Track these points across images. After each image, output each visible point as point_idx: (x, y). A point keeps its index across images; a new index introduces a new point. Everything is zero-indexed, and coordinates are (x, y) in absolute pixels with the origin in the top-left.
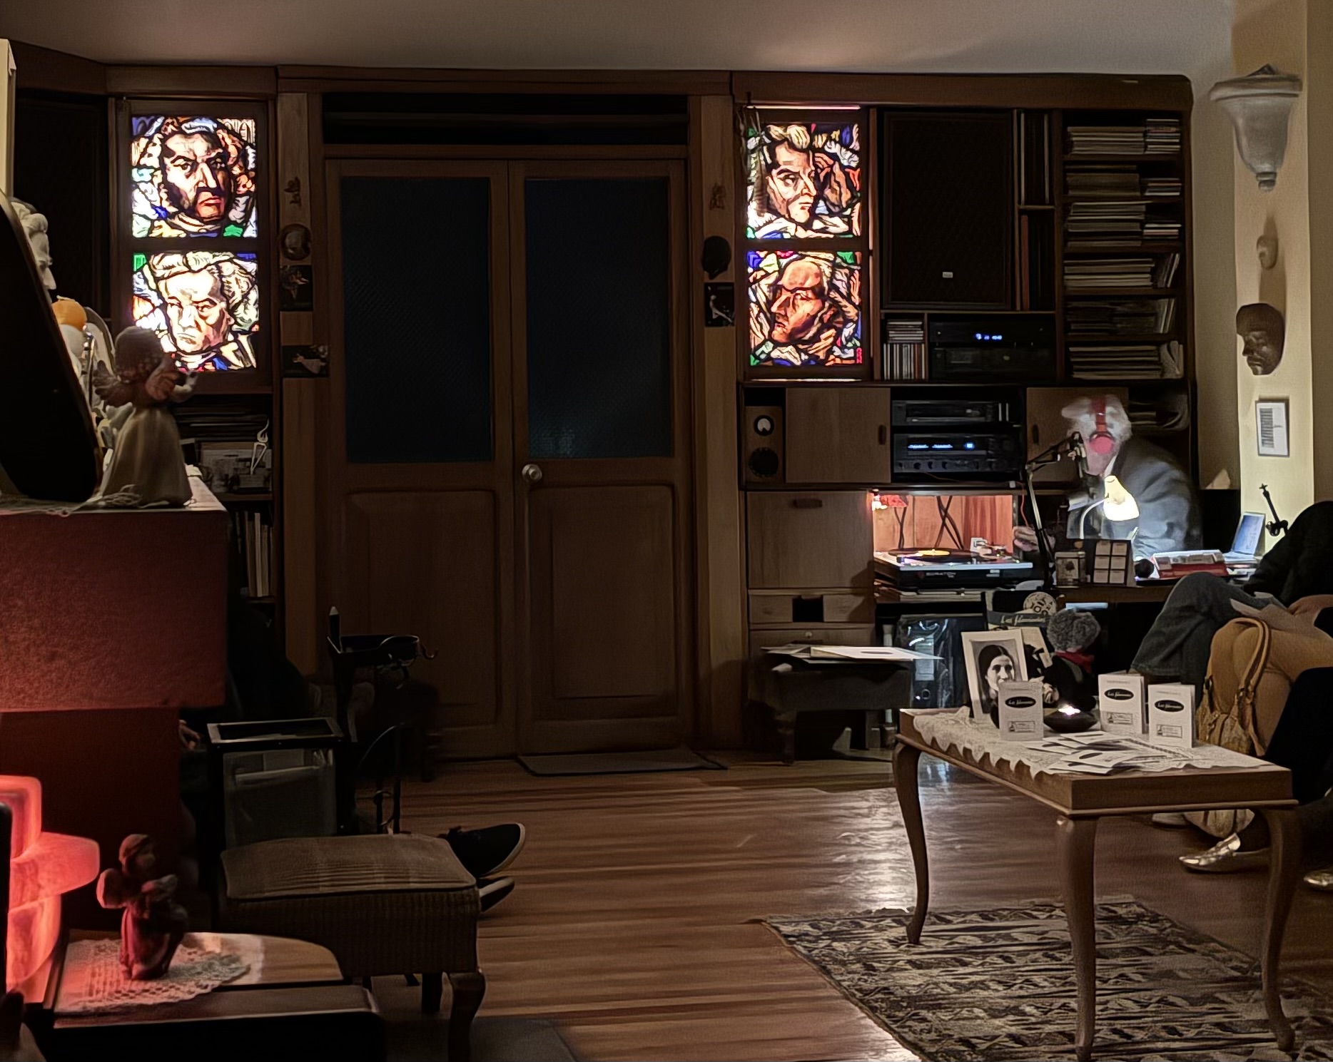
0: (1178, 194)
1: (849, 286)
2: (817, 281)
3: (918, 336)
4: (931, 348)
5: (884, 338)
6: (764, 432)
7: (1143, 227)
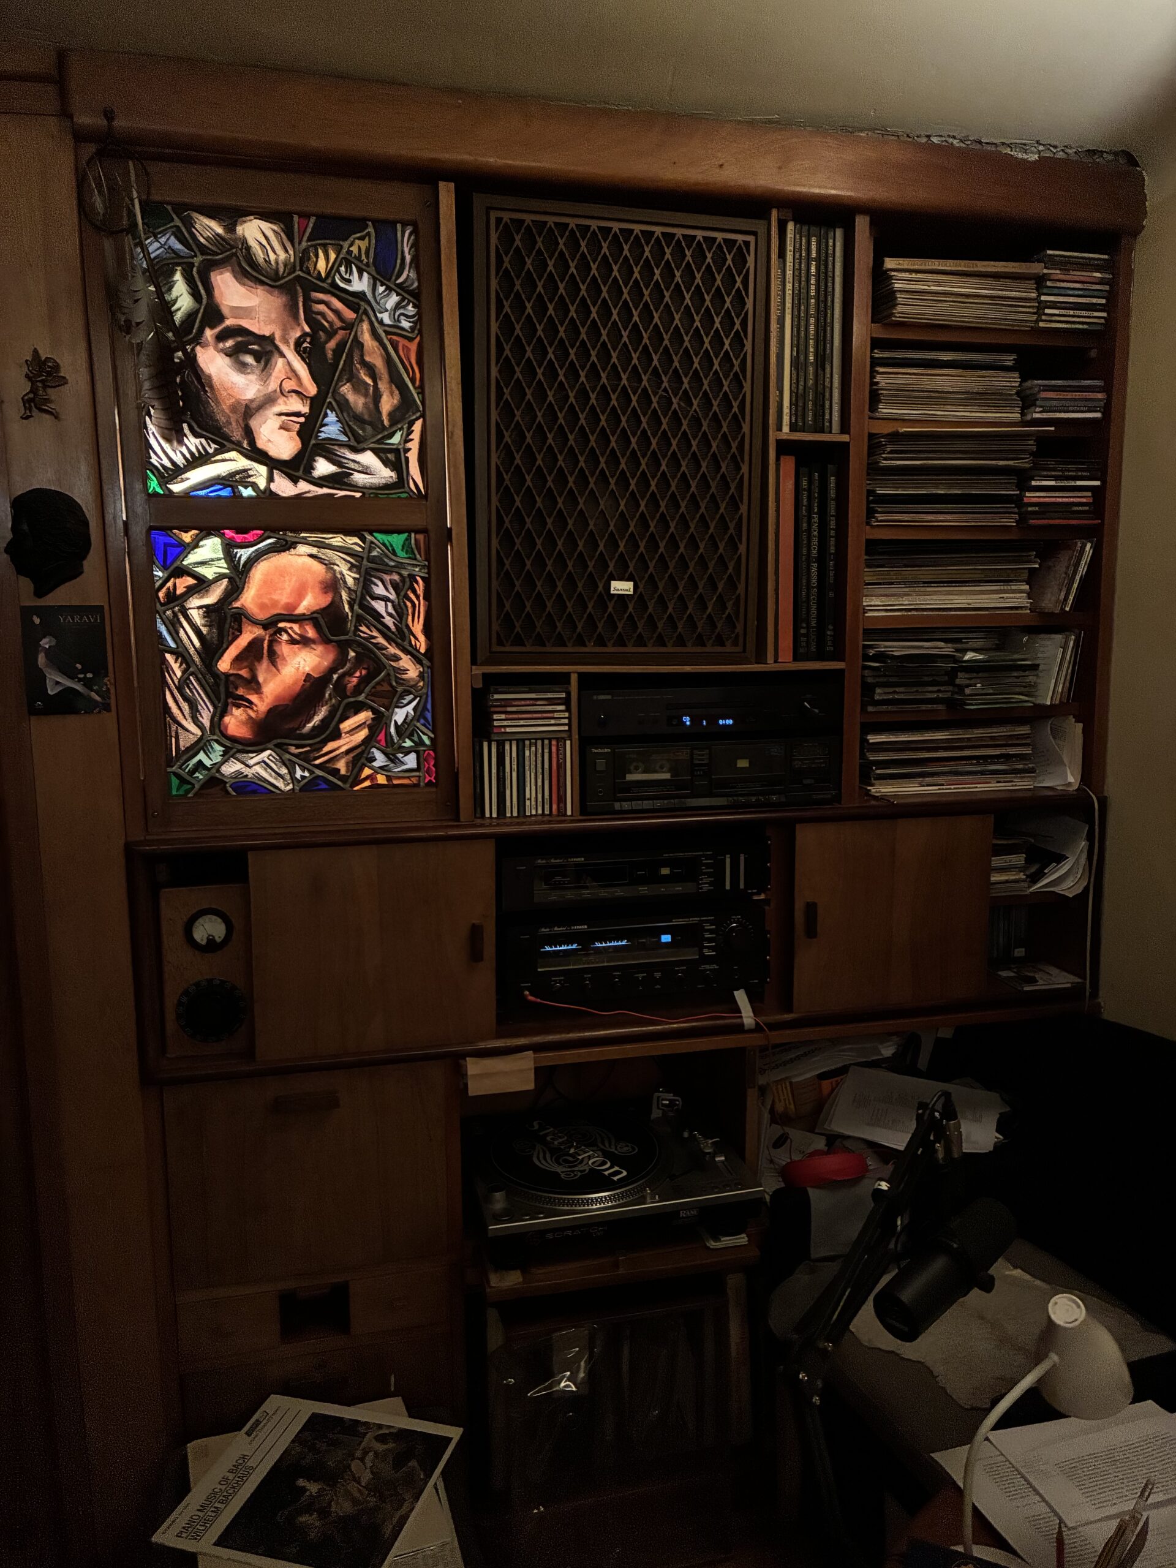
0: (1098, 415)
1: (400, 613)
2: (324, 601)
3: (558, 721)
4: (585, 744)
5: (482, 728)
6: (212, 945)
7: (1024, 485)
